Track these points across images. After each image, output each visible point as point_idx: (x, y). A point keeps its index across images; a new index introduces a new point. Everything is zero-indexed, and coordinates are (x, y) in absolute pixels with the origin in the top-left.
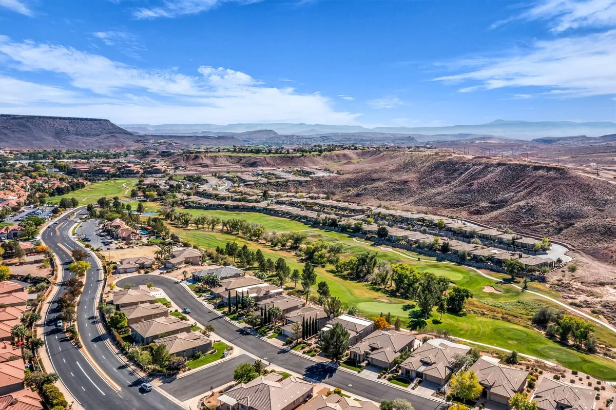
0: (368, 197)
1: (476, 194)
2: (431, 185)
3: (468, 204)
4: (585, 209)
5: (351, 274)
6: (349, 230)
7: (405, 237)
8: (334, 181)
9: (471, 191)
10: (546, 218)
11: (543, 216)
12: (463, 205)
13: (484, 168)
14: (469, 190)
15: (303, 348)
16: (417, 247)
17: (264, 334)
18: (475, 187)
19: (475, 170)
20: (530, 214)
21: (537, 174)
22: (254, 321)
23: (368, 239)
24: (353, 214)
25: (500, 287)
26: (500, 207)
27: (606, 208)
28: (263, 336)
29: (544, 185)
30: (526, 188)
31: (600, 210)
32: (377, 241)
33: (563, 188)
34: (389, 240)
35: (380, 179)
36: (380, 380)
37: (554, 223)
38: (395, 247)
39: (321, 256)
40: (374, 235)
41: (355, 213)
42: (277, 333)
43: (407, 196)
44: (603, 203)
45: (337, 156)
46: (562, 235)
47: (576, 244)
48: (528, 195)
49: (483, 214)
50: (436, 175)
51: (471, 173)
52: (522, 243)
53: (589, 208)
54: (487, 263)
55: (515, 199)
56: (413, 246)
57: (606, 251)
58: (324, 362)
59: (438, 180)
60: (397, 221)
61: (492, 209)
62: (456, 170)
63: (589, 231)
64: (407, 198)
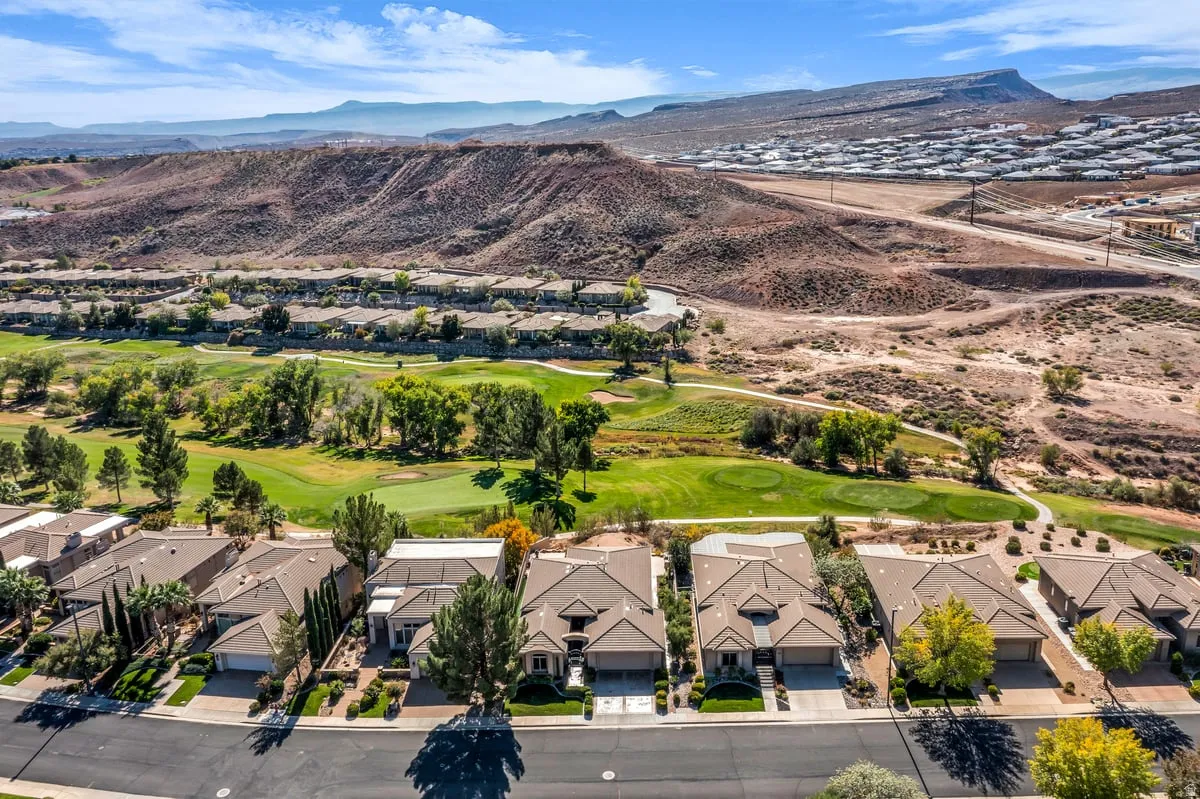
0: (176, 250)
1: (438, 214)
2: (324, 209)
3: (428, 236)
4: (667, 216)
5: (255, 431)
6: (173, 329)
7: (336, 322)
8: (64, 225)
9: (427, 210)
10: (606, 242)
11: (600, 238)
12: (418, 241)
13: (432, 160)
14: (423, 206)
15: (335, 698)
16: (377, 340)
17: (143, 694)
18: (431, 199)
19: (415, 167)
20: (573, 238)
21: (549, 160)
22: (92, 659)
23: (235, 342)
24: (158, 292)
25: (622, 389)
26: (500, 235)
27: (699, 210)
28: (148, 702)
29: (573, 180)
30: (537, 191)
31: (690, 216)
32: (265, 343)
33: (615, 182)
34: (295, 335)
35: (190, 207)
36: (671, 717)
37: (626, 250)
38: (320, 350)
39: (144, 402)
40: (249, 331)
41: (162, 290)
42: (198, 673)
43: (276, 238)
44: (690, 203)
45: (34, 175)
46: (648, 270)
47: (683, 283)
48: (549, 204)
49: (472, 252)
50: (328, 185)
51: (409, 174)
52: (593, 294)
53: (672, 214)
54: (558, 344)
55: (524, 214)
56: (366, 338)
57: (746, 286)
58: (445, 720)
59: (336, 197)
60: (287, 292)
61: (486, 241)
62: (370, 172)
63: (693, 255)
64: (277, 241)
